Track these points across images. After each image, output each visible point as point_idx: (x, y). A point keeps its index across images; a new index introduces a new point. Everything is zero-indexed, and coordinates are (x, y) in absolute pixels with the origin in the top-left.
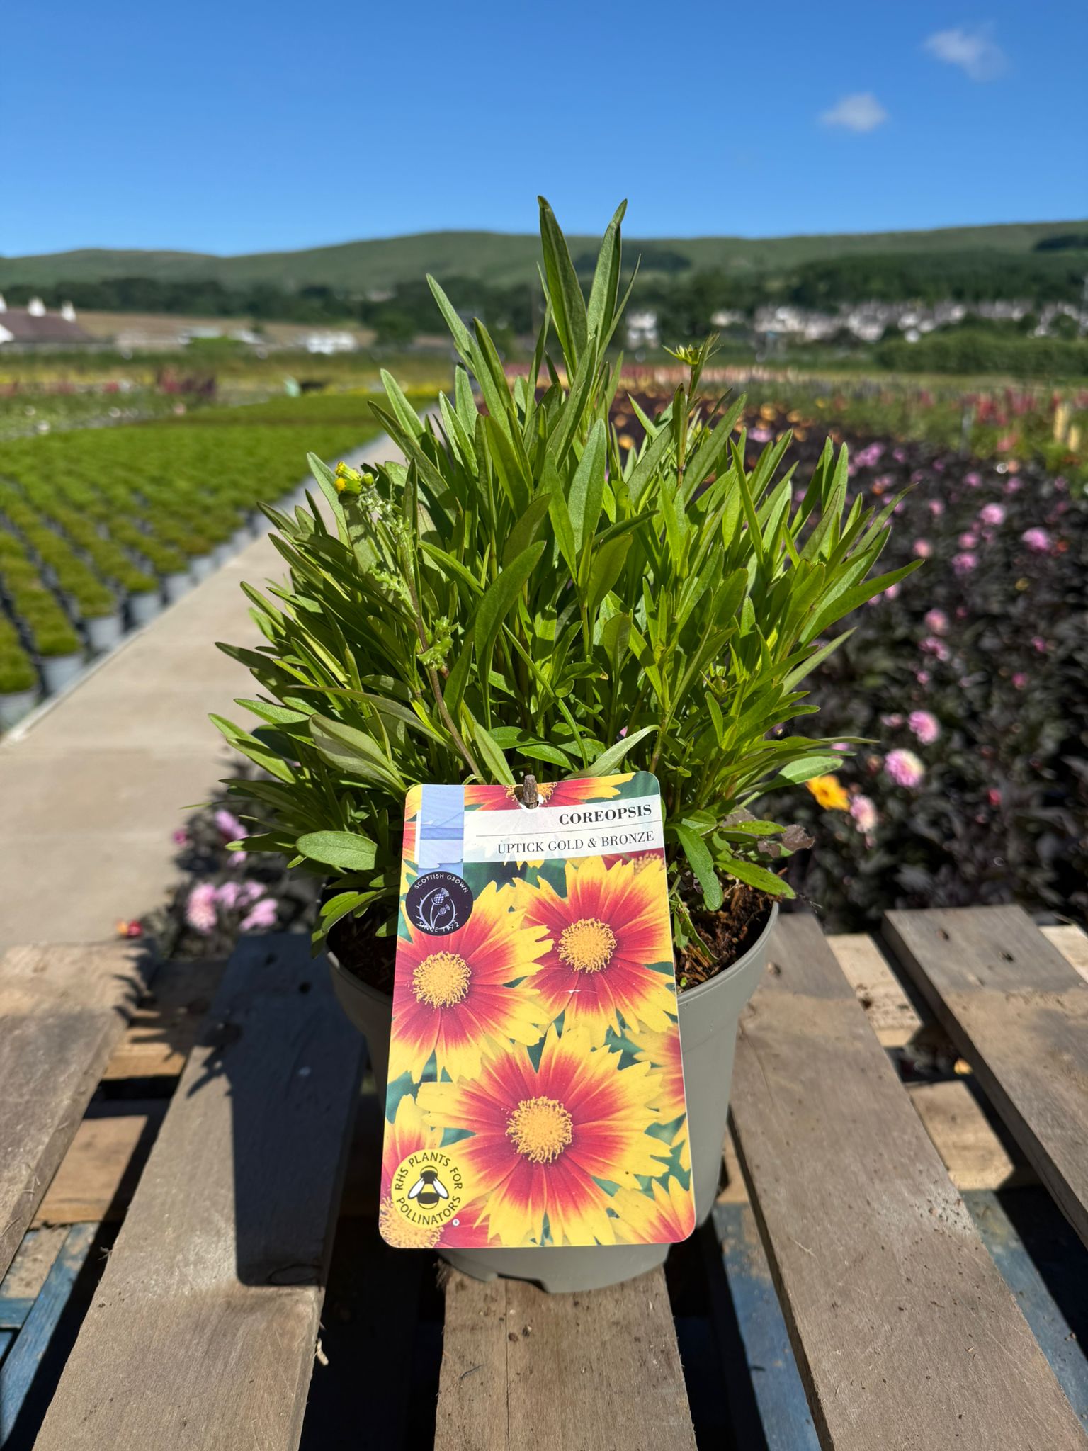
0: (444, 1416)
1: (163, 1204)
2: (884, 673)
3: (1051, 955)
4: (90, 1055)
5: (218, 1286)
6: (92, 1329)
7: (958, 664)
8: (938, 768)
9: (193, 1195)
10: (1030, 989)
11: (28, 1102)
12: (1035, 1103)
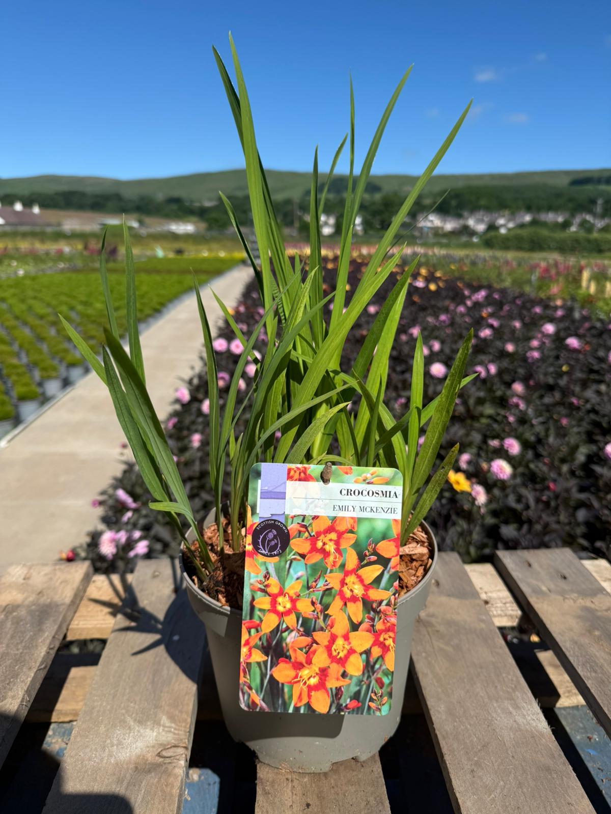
1: (98, 711)
2: (490, 417)
3: (587, 575)
4: (56, 627)
5: (130, 758)
7: (530, 412)
8: (521, 470)
9: (115, 706)
10: (576, 595)
11: (21, 653)
12: (581, 659)
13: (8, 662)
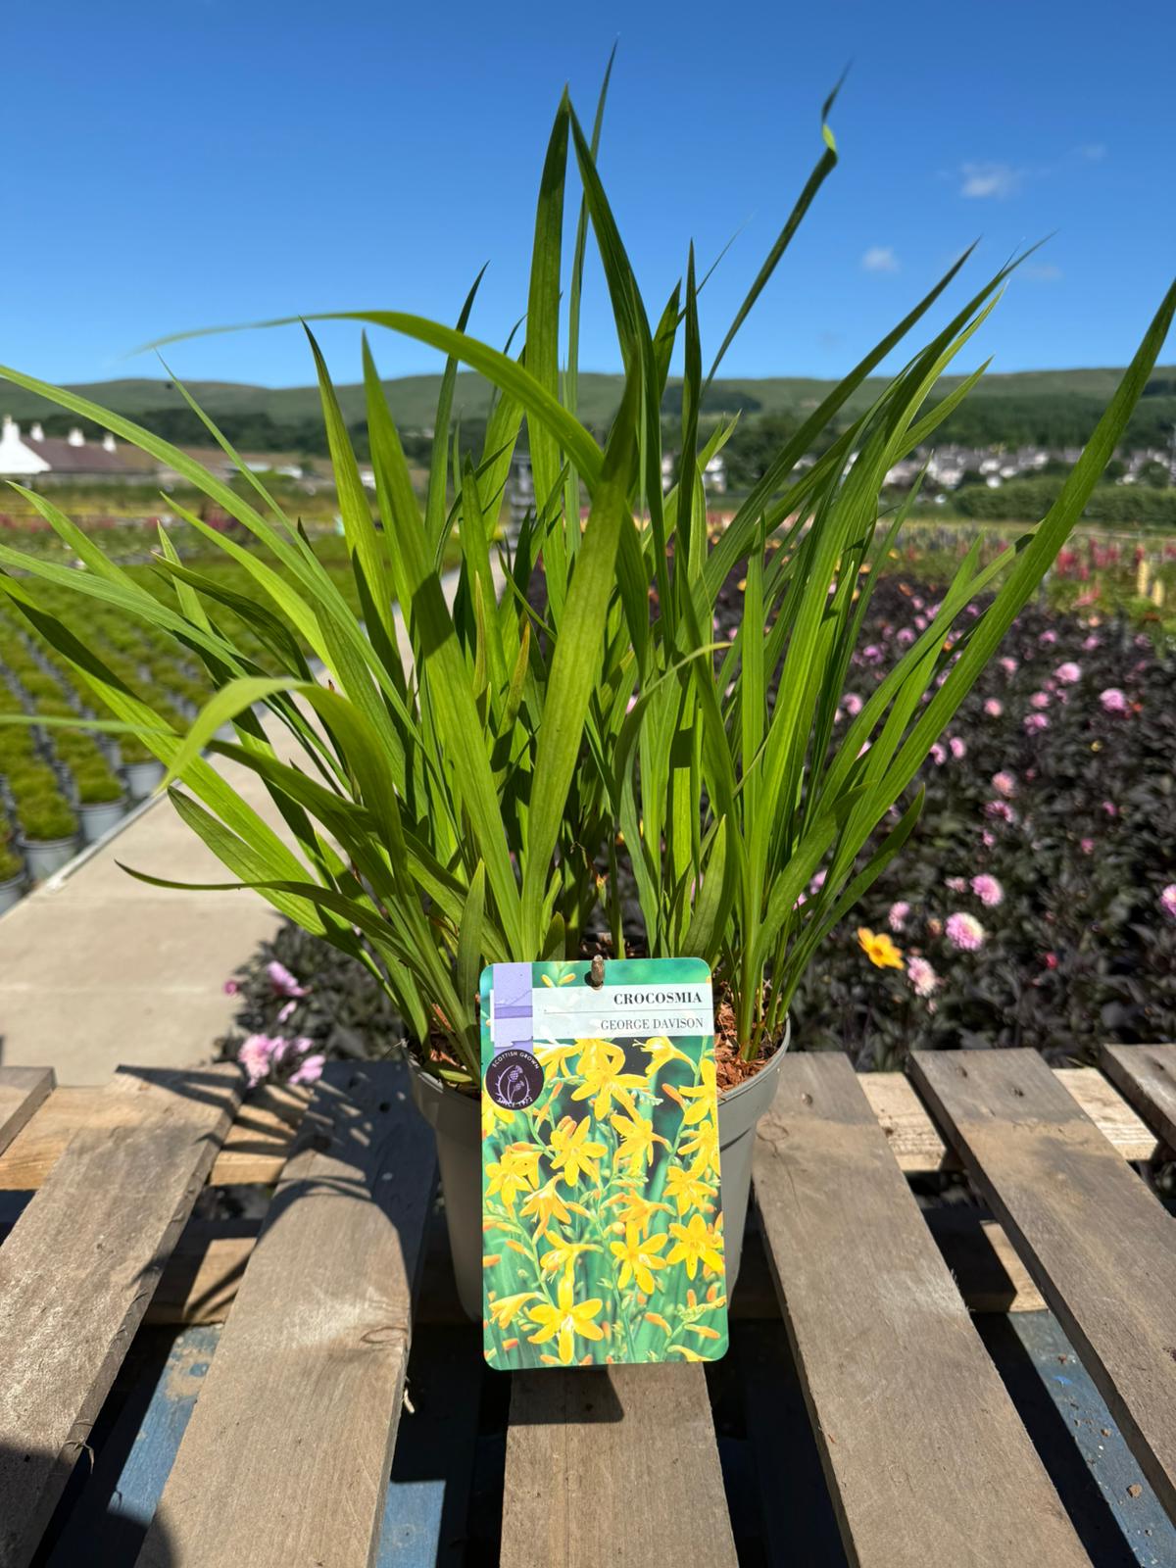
0: (513, 1439)
1: (270, 1279)
2: (952, 836)
3: (1061, 1090)
4: (196, 1160)
5: (321, 1343)
6: (217, 1372)
7: (1027, 826)
9: (295, 1273)
10: (1035, 1120)
11: (145, 1197)
12: (1029, 1213)
13: (125, 1211)
